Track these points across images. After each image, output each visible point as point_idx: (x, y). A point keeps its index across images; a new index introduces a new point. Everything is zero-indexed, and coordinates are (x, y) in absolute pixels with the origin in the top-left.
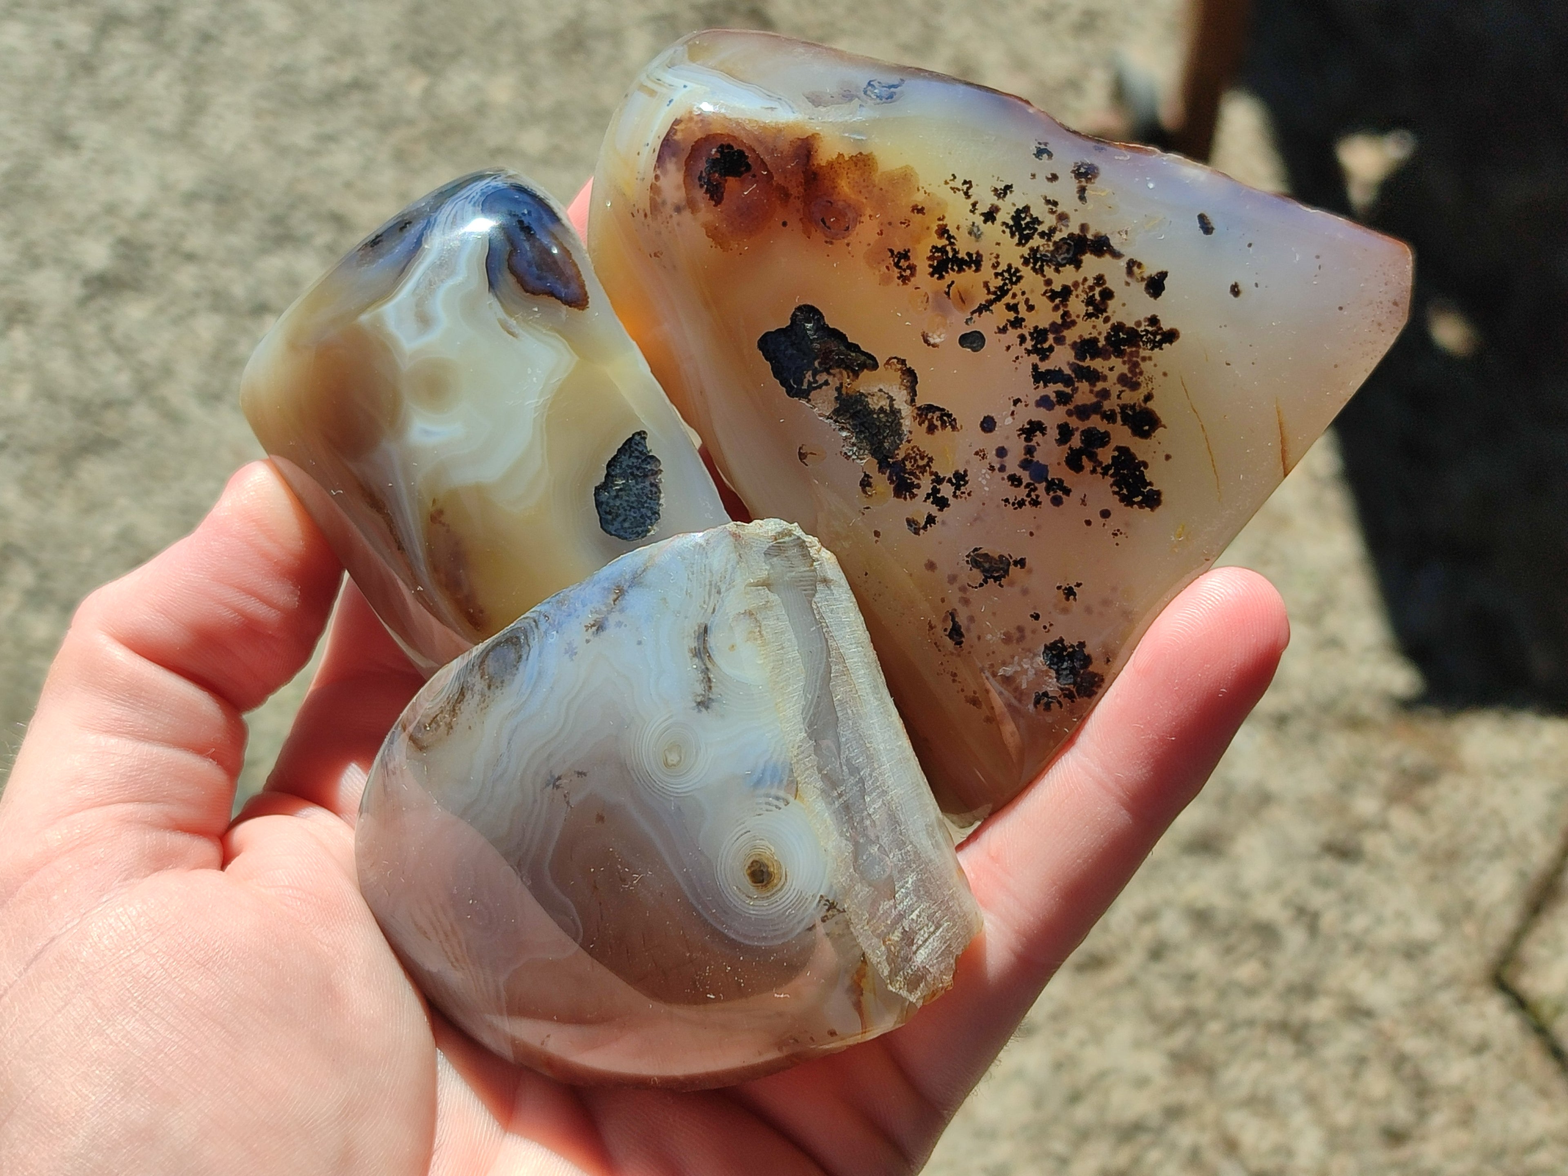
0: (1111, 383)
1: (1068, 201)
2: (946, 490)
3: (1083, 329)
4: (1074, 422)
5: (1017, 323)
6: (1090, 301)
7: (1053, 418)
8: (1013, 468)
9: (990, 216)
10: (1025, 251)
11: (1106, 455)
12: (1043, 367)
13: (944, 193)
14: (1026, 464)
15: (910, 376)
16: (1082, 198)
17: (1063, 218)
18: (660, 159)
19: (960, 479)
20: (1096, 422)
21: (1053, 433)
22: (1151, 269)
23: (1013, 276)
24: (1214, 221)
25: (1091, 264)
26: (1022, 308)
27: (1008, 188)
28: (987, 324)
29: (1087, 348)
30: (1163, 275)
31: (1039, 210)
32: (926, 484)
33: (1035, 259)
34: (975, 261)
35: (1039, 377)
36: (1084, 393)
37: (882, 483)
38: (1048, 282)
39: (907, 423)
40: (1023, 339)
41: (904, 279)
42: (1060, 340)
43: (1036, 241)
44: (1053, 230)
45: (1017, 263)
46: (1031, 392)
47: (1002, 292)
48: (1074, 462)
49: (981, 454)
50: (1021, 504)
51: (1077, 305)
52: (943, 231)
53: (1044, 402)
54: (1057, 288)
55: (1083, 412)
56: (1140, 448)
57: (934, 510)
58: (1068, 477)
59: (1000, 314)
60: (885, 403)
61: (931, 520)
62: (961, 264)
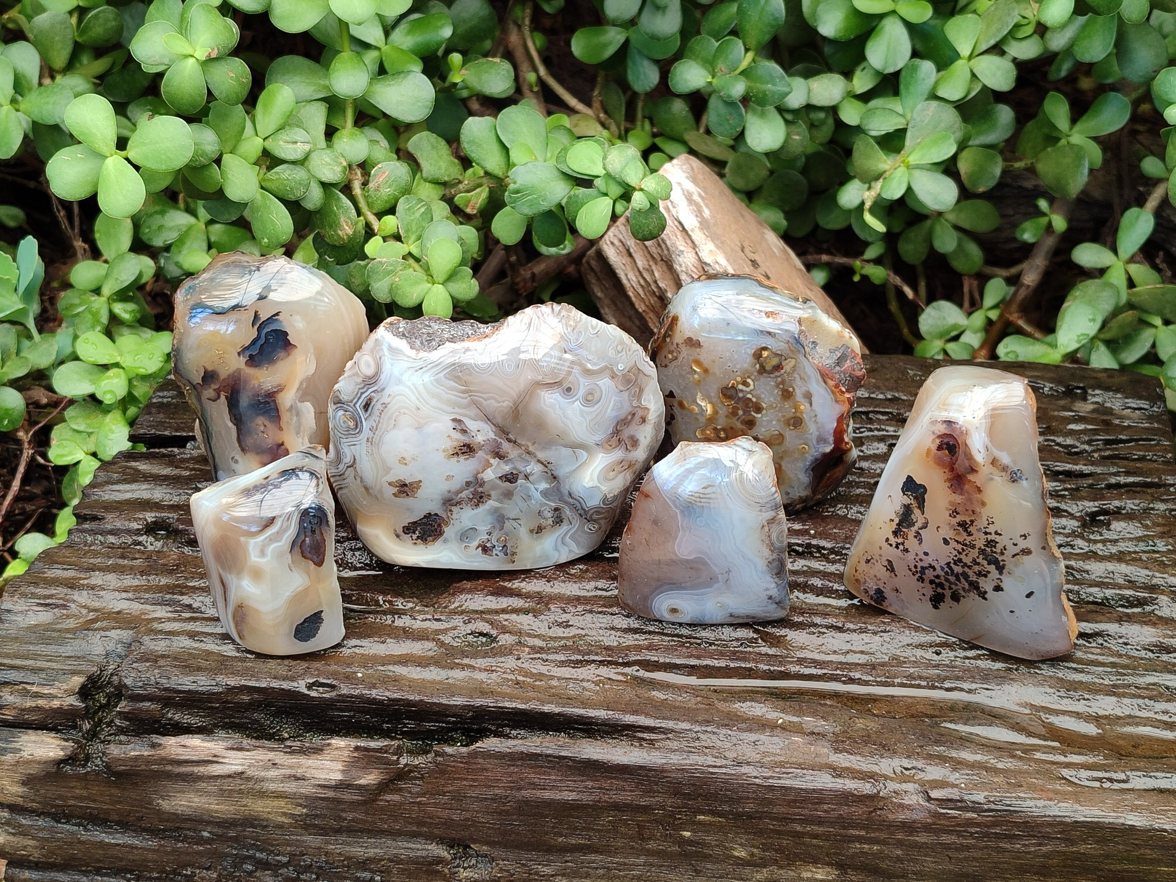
0: (960, 586)
1: (1009, 553)
2: (901, 547)
3: (970, 573)
4: (942, 578)
5: (960, 553)
6: (980, 572)
7: (939, 572)
8: (919, 565)
9: (986, 533)
10: (983, 547)
11: (939, 590)
12: (952, 565)
13: (985, 518)
14: (922, 568)
15: (925, 526)
16: (1014, 556)
17: (1002, 554)
18: (945, 421)
19: (906, 550)
20: (947, 585)
21: (935, 574)
22: (1003, 585)
23: (973, 547)
24: (1032, 597)
25: (992, 568)
26: (965, 553)
27: (1000, 535)
28: (953, 544)
29: (966, 576)
30: (1002, 590)
31: (999, 547)
32: (900, 540)
33: (982, 552)
34: (970, 534)
35: (948, 564)
36: (952, 579)
37: (894, 526)
38: (978, 557)
39: (914, 529)
40: (956, 556)
41: (950, 515)
42: (963, 567)
43: (989, 550)
44: (995, 552)
45: (977, 546)
46: (943, 563)
47: (966, 545)
48: (932, 582)
49: (917, 555)
50: (910, 570)
51: (976, 568)
52: (972, 522)
53: (942, 568)
54: (978, 560)
55: (947, 580)
56: (948, 599)
57: (894, 545)
58: (927, 581)
59: (959, 547)
60: (915, 520)
61: (891, 545)
62: (966, 530)
